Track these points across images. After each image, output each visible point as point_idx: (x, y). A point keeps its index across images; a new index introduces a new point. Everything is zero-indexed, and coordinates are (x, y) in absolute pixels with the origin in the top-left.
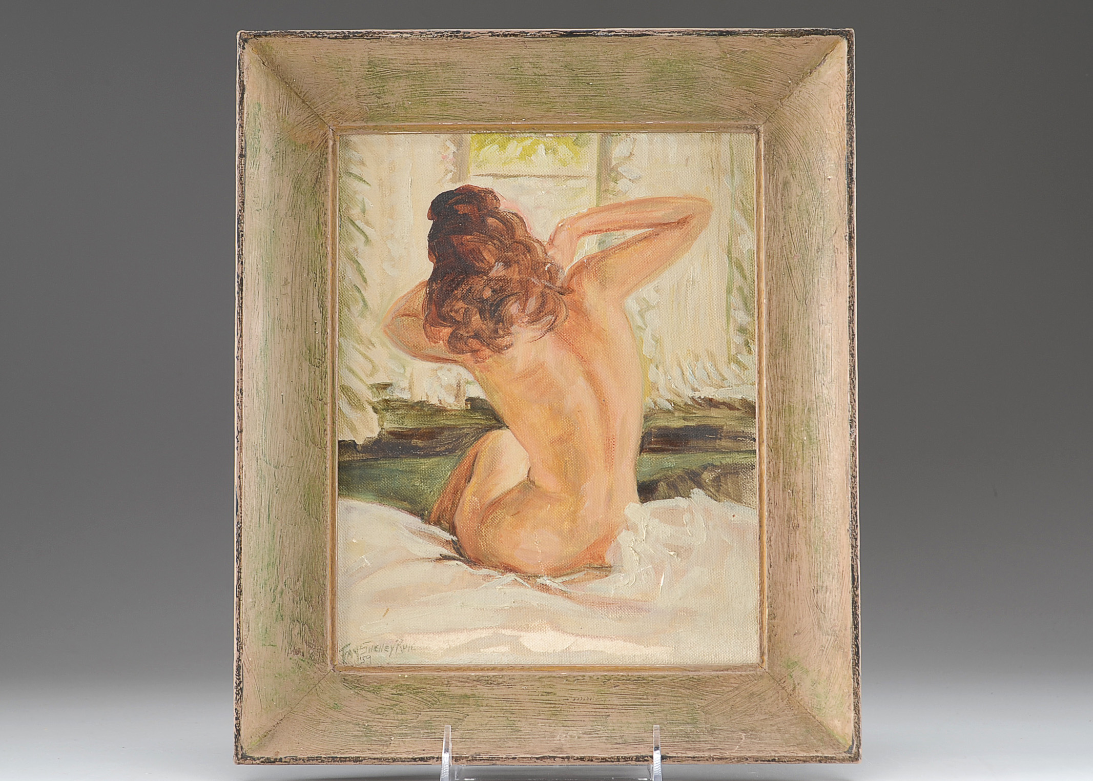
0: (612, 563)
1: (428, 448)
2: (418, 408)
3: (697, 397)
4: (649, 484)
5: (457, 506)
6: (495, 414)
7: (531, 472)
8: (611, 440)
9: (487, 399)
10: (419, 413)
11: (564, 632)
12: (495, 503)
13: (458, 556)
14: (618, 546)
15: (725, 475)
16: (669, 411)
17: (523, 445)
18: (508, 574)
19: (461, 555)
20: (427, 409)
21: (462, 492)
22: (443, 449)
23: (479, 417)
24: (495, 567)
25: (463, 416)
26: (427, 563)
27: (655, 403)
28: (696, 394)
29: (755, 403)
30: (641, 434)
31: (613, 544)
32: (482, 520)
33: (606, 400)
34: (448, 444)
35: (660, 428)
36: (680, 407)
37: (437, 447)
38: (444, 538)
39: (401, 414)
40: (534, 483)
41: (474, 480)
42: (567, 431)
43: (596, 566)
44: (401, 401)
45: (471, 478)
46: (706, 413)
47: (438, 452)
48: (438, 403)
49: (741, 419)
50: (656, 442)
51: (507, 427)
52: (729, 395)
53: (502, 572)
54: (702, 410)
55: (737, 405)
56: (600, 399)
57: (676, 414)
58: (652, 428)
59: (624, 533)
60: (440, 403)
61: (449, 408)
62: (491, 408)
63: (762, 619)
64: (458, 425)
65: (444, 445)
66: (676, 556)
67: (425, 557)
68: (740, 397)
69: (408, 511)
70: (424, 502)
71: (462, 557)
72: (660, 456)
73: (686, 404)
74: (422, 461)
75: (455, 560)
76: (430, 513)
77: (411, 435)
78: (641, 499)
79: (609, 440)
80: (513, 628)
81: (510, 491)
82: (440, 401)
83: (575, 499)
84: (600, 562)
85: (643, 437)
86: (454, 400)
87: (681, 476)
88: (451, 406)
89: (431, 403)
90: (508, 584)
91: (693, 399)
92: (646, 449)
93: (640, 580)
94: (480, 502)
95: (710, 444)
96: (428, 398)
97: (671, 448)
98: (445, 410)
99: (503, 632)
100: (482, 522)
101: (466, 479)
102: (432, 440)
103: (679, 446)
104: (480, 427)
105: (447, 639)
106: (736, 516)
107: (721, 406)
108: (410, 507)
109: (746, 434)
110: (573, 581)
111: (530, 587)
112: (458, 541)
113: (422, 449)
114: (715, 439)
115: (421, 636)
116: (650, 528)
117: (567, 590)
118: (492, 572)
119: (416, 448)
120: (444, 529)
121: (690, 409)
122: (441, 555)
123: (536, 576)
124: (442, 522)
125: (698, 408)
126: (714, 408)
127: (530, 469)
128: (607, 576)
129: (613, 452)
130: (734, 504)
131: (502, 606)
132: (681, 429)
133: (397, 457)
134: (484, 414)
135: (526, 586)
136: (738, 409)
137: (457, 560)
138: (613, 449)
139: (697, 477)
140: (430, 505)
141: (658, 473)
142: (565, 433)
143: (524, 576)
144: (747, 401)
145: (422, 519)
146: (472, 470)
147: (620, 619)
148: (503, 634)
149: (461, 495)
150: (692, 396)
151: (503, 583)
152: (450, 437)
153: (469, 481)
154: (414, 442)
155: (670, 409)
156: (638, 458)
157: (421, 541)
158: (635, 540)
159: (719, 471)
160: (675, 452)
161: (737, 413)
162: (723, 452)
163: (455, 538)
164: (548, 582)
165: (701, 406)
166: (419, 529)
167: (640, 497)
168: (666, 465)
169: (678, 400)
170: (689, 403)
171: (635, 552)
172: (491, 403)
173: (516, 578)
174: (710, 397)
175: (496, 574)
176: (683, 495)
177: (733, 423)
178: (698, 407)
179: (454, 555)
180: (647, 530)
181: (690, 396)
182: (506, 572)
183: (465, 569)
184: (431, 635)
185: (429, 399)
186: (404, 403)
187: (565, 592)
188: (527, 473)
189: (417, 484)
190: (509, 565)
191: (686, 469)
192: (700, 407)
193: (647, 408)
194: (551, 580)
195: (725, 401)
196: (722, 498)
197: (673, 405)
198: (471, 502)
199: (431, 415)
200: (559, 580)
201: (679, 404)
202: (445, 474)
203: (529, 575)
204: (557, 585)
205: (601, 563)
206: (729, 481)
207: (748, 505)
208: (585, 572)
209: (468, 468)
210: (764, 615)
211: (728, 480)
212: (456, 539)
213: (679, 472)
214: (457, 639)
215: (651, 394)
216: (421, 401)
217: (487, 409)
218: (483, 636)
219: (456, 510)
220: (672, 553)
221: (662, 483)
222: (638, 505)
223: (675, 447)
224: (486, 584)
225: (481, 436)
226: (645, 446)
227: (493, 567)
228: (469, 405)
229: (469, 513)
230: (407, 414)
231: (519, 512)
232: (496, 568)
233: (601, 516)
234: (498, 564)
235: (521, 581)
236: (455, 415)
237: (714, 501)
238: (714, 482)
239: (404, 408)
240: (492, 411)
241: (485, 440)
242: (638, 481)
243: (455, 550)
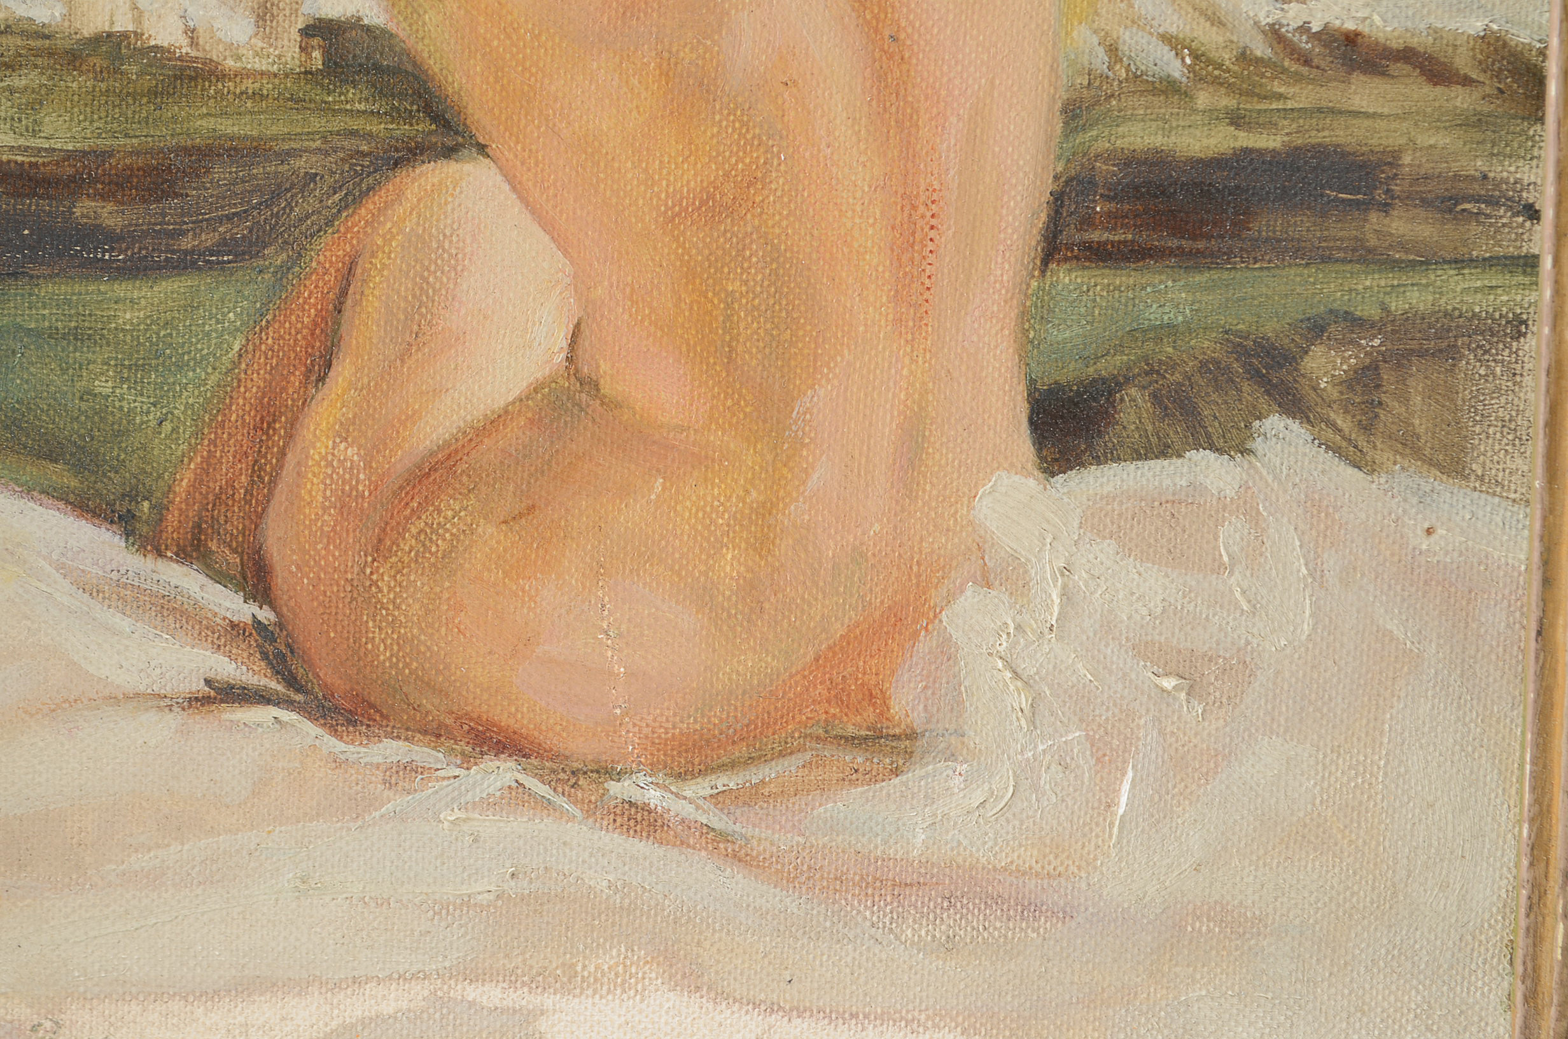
0: (917, 719)
1: (145, 234)
2: (98, 62)
3: (1294, 25)
4: (1078, 392)
5: (273, 482)
6: (427, 90)
7: (585, 343)
8: (922, 209)
9: (392, 27)
10: (103, 86)
11: (721, 995)
12: (433, 469)
13: (280, 688)
14: (947, 652)
15: (1400, 359)
16: (1168, 88)
17: (547, 225)
18: (490, 763)
19: (292, 682)
20: (135, 69)
21: (293, 423)
22: (208, 239)
23: (362, 107)
24: (435, 733)
25: (291, 99)
26: (152, 716)
27: (1113, 51)
28: (1291, 14)
29: (1542, 53)
30: (1049, 186)
31: (925, 645)
32: (380, 541)
33: (903, 36)
34: (229, 218)
35: (1129, 161)
36: (1219, 66)
37: (184, 233)
38: (223, 613)
39: (26, 88)
40: (598, 390)
41: (343, 372)
42: (734, 167)
43: (851, 730)
44: (24, 34)
45: (329, 365)
46: (1331, 95)
47: (186, 252)
48: (183, 41)
49: (1476, 122)
50: (1114, 220)
51: (482, 149)
52: (1432, 20)
53: (463, 753)
54: (1312, 81)
55: (1463, 63)
56: (876, 31)
57: (1203, 99)
58: (1096, 156)
59: (970, 599)
60: (193, 42)
61: (230, 63)
62: (410, 68)
63: (1534, 958)
64: (274, 138)
65: (212, 224)
66: (1183, 695)
67: (142, 688)
68: (1476, 25)
69: (68, 502)
70: (134, 465)
71: (298, 691)
72: (1125, 278)
73: (1243, 54)
74: (121, 289)
75: (269, 702)
76: (160, 510)
77: (72, 179)
78: (1042, 459)
79: (914, 207)
80: (512, 979)
81: (495, 422)
82: (191, 33)
83: (769, 457)
84: (870, 714)
85: (1058, 199)
86: (251, 29)
87: (1217, 363)
88: (238, 58)
89: (153, 43)
90: (489, 804)
91: (1275, 34)
92: (1069, 247)
93: (1035, 788)
94: (368, 466)
95: (1340, 230)
96: (138, 20)
97: (1173, 243)
98: (211, 73)
99: (472, 992)
100: (379, 549)
101: (309, 371)
102: (158, 200)
103: (1209, 237)
104: (365, 148)
105: (241, 1019)
106: (1441, 531)
107: (1396, 68)
108: (74, 483)
109: (1497, 186)
110: (753, 795)
111: (578, 813)
112: (281, 625)
113: (121, 238)
114: (1364, 207)
115: (135, 1008)
116: (1080, 577)
117: (731, 827)
118: (422, 753)
119: (94, 235)
120: (220, 577)
121: (1263, 76)
122: (208, 682)
123: (606, 771)
124: (213, 545)
125: (1296, 73)
126: (1365, 72)
127: (578, 326)
128: (896, 772)
129: (931, 258)
130: (1432, 481)
131: (465, 889)
132: (1218, 163)
133: (15, 275)
134: (381, 93)
135: (563, 813)
136: (1467, 81)
137: (277, 704)
138: (931, 246)
139: (1281, 366)
140: (160, 476)
141: (1119, 348)
142: (727, 175)
143: (553, 771)
144: (1505, 45)
145: (128, 534)
146: (335, 332)
147: (949, 946)
148: (472, 1004)
149: (290, 436)
150: (1270, 20)
151: (469, 797)
152: (238, 189)
153: (321, 379)
154: (85, 208)
155: (1177, 75)
156: (1034, 284)
157: (124, 623)
158: (1018, 627)
159: (1376, 342)
160: (1191, 260)
161: (1461, 99)
162: (1394, 265)
163: (265, 615)
164: (653, 797)
165: (1307, 62)
166: (115, 576)
167: (1039, 450)
168: (1154, 314)
169: (1209, 38)
170: (1259, 53)
171: (1016, 675)
172: (410, 43)
173: (521, 777)
174: (1350, 26)
175: (437, 760)
176: (1220, 443)
177: (1441, 140)
178: (1294, 67)
179: (264, 681)
180: (1065, 587)
181: (1264, 22)
182: (482, 753)
183: (309, 741)
184: (176, 1006)
185: (146, 24)
186: (39, 43)
187: (723, 837)
188: (565, 344)
189: (103, 386)
190: (490, 725)
191: (1237, 334)
192: (1305, 70)
193: (1080, 73)
194: (666, 788)
195: (1414, 42)
196: (1383, 456)
197: (1188, 61)
198: (330, 464)
199: (153, 93)
200: (700, 788)
201: (1213, 55)
202: (219, 346)
203: (576, 765)
204: (691, 808)
205: (872, 718)
206: (1416, 387)
207: (1489, 484)
208: (808, 756)
209: (316, 324)
210: (1546, 946)
211: (1411, 382)
212: (272, 617)
213: (1207, 345)
214: (283, 1019)
215: (1096, 13)
216: (110, 35)
217: (395, 71)
218: (388, 1008)
219: (268, 498)
220: (1168, 683)
221: (1133, 391)
222: (1031, 482)
223: (1194, 238)
224: (398, 802)
225: (369, 189)
226: (1071, 234)
227: (425, 732)
228: (316, 54)
229: (324, 509)
230: (50, 91)
231: (531, 509)
232: (438, 736)
233: (877, 527)
234: (449, 721)
235: (542, 790)
236: (258, 96)
237: (1351, 470)
238: (1351, 388)
239: (39, 61)
240: (416, 78)
241: (387, 205)
242: (1032, 382)
243: (270, 663)
